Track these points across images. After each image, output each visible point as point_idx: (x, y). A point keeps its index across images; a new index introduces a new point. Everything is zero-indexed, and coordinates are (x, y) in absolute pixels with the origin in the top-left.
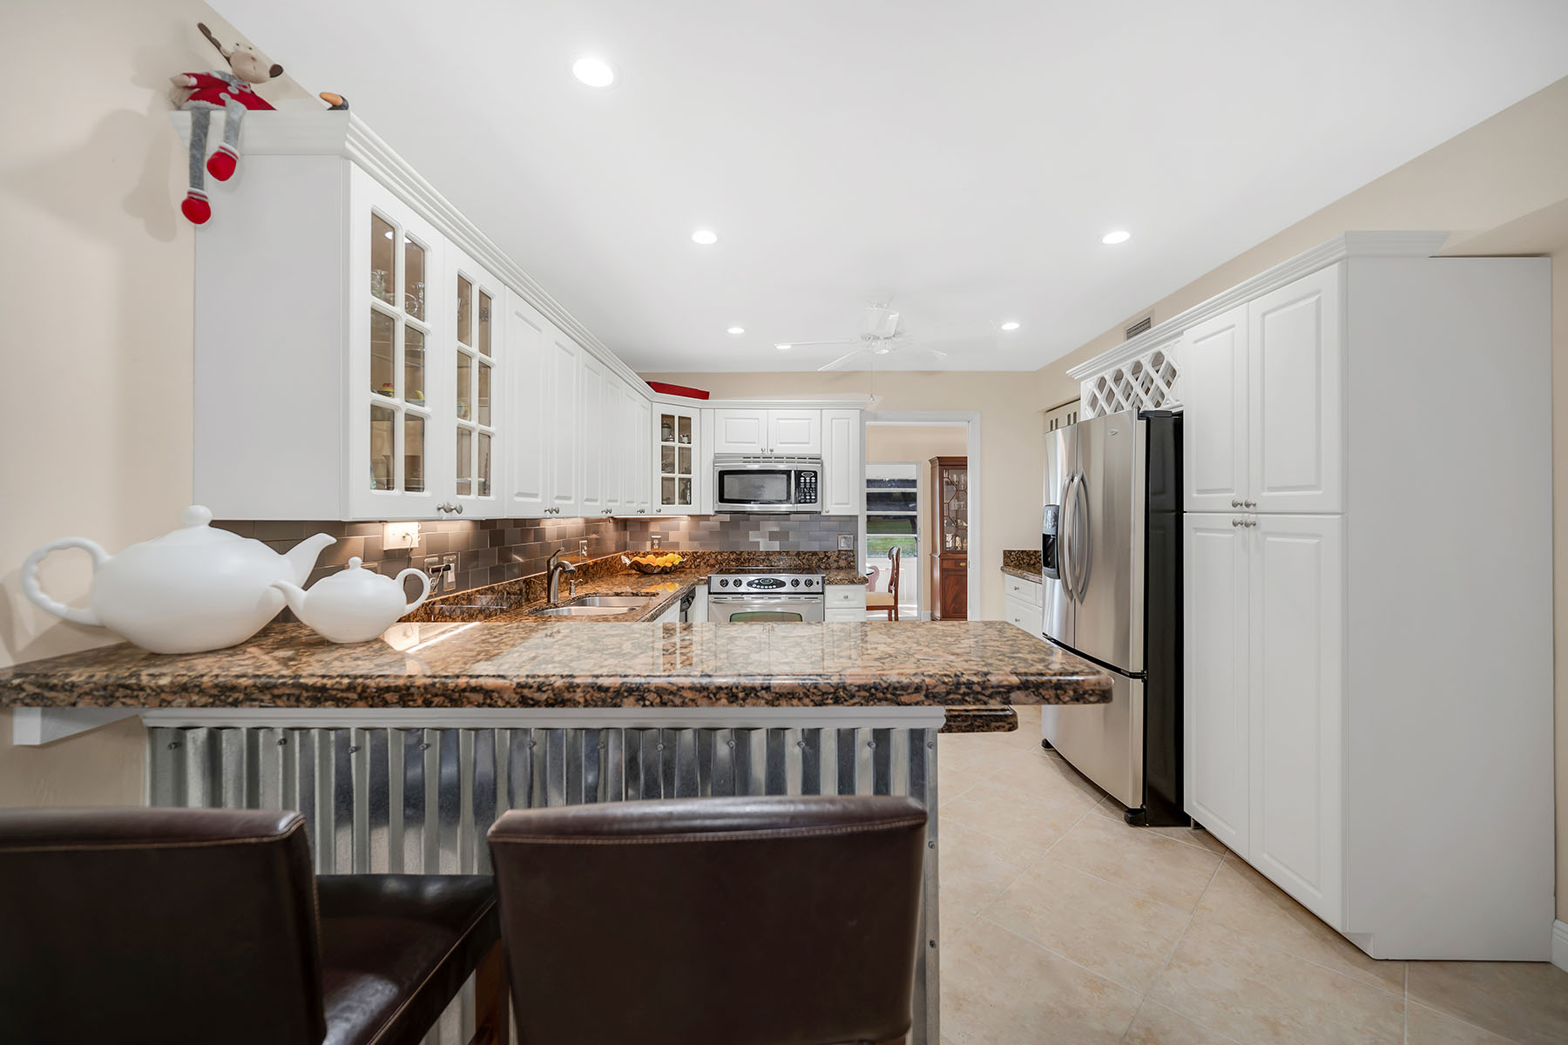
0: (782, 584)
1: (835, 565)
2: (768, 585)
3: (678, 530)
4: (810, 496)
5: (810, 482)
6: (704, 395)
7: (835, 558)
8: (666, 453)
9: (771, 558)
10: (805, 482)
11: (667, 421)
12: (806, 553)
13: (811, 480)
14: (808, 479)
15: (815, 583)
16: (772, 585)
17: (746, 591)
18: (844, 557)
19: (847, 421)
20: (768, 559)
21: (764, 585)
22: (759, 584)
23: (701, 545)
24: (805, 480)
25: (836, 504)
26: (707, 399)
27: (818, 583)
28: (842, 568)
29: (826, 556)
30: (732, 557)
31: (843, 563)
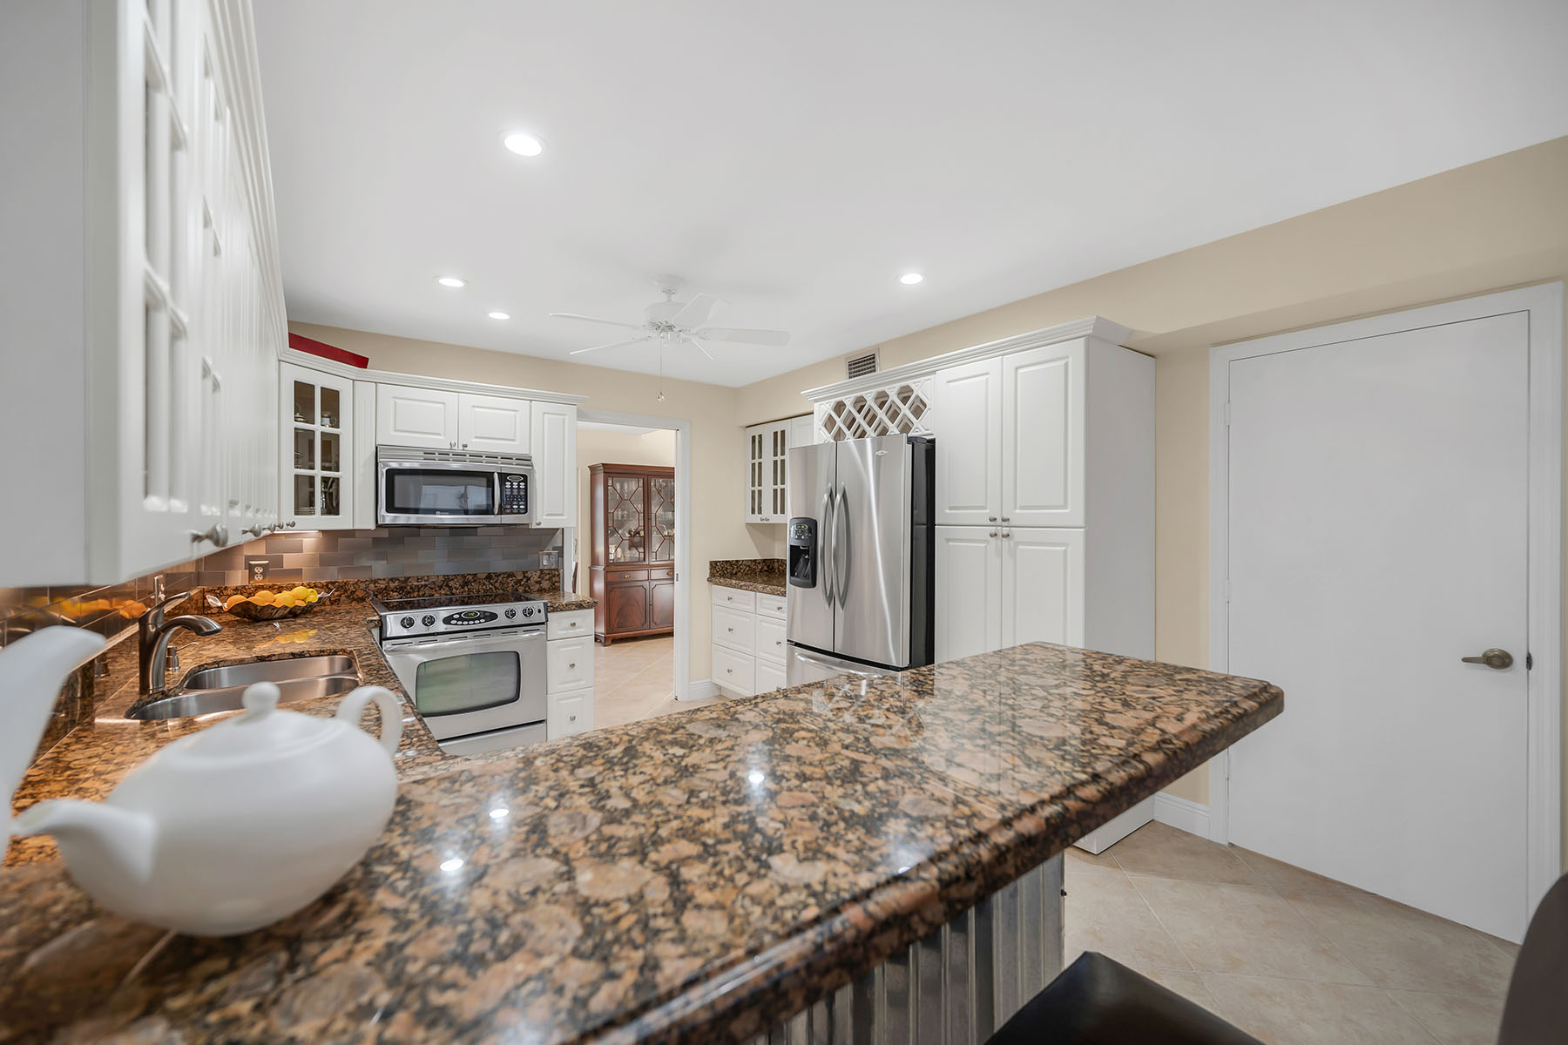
0: (493, 616)
1: (537, 586)
2: (474, 620)
3: (301, 551)
4: (519, 505)
5: (519, 488)
6: (361, 362)
7: (536, 578)
8: (303, 441)
9: (451, 584)
10: (512, 488)
11: (303, 394)
12: (500, 575)
13: (519, 485)
14: (515, 484)
15: (536, 611)
16: (479, 618)
17: (443, 630)
18: (547, 577)
19: (562, 417)
20: (447, 585)
21: (468, 620)
22: (460, 619)
23: (340, 571)
24: (512, 485)
25: (548, 515)
26: (366, 368)
27: (539, 611)
28: (545, 590)
29: (525, 577)
30: (392, 585)
31: (546, 584)
